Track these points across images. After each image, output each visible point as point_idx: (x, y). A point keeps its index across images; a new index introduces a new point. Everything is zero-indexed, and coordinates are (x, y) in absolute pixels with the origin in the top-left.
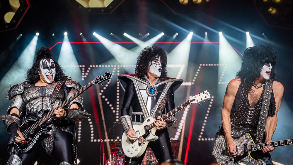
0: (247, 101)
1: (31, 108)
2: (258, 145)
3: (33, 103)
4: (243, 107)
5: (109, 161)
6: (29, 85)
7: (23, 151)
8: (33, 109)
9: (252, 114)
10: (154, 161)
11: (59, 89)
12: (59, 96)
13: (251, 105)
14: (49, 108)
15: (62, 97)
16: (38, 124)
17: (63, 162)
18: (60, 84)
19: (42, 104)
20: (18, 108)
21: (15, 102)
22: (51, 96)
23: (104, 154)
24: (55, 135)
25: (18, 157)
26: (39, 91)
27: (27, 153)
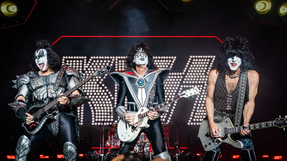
0: (225, 88)
1: (38, 96)
2: (237, 128)
3: (39, 91)
4: (222, 94)
5: (108, 142)
6: (34, 75)
7: (30, 133)
8: (40, 97)
9: (230, 101)
10: (147, 142)
11: (61, 77)
12: (61, 84)
13: (229, 93)
14: (54, 95)
15: (64, 84)
16: (44, 109)
17: (67, 142)
18: (62, 72)
19: (47, 91)
20: (24, 96)
21: (21, 90)
22: (54, 84)
23: (103, 136)
24: (59, 119)
25: (27, 138)
26: (43, 80)
27: (35, 134)
